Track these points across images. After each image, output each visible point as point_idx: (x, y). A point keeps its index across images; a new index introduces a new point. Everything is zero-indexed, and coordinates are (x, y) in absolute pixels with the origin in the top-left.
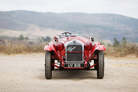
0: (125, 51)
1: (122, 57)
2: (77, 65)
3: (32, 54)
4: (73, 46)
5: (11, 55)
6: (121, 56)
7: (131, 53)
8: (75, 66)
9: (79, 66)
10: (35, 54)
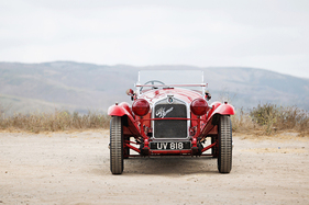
0: (274, 125)
1: (269, 135)
2: (177, 145)
3: (85, 132)
4: (166, 107)
5: (40, 134)
6: (268, 133)
7: (288, 127)
8: (172, 147)
9: (181, 146)
10: (90, 131)
